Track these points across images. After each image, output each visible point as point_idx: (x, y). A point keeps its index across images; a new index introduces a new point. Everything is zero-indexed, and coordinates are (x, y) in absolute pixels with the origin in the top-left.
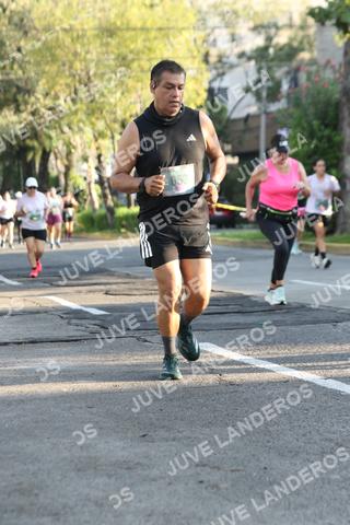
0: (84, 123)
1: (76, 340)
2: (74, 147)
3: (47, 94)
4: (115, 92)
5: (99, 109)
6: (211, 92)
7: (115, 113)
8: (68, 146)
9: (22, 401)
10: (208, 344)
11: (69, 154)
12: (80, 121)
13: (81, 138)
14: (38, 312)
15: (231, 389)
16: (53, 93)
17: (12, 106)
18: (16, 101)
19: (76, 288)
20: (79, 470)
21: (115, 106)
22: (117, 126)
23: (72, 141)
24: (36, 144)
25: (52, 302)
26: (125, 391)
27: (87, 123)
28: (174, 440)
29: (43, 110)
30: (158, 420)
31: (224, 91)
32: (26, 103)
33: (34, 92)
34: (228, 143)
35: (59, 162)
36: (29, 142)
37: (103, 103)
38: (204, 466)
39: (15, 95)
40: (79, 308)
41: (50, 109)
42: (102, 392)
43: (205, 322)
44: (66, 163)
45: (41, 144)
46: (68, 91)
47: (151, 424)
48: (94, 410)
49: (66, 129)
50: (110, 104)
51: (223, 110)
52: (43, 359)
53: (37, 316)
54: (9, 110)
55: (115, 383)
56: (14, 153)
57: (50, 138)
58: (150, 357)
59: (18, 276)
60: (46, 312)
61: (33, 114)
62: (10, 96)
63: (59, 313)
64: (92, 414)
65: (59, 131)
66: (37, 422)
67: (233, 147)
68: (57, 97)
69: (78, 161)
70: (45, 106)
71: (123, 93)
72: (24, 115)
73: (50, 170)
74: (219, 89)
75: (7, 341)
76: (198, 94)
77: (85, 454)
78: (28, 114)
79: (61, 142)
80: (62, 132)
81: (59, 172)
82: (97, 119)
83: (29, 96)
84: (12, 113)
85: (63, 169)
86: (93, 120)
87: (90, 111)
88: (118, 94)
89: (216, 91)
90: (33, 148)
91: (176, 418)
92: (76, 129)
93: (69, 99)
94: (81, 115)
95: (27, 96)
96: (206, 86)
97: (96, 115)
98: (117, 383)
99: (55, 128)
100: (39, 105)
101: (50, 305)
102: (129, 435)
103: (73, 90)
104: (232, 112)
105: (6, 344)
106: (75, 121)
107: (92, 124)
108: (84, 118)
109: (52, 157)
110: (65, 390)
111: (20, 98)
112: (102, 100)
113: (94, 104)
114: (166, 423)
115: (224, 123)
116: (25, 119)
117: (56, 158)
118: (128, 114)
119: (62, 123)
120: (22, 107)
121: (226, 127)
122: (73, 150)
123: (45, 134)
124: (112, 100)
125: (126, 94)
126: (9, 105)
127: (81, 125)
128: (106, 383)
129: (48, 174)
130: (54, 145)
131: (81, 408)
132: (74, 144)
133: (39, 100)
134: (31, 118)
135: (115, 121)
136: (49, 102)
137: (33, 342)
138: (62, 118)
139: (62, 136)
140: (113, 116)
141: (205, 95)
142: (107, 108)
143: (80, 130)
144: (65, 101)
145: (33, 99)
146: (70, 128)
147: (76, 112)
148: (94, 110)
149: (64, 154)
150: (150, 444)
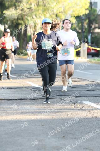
0: (41, 14)
1: (38, 99)
2: (37, 24)
3: (27, 3)
4: (54, 3)
5: (47, 9)
6: (91, 3)
7: (53, 11)
8: (35, 24)
9: (16, 122)
10: (88, 102)
11: (35, 26)
12: (40, 13)
13: (40, 20)
14: (22, 88)
15: (97, 119)
16: (29, 2)
17: (14, 7)
18: (15, 5)
19: (37, 79)
20: (39, 149)
21: (54, 8)
22: (54, 16)
23: (37, 22)
24: (22, 22)
25: (28, 84)
26: (56, 120)
27: (43, 15)
28: (75, 138)
29: (26, 9)
30: (69, 131)
31: (96, 3)
32: (19, 6)
33: (22, 2)
34: (97, 24)
35: (31, 29)
36: (20, 22)
37: (49, 7)
38: (87, 149)
39: (15, 3)
40: (38, 86)
41: (28, 9)
42: (47, 120)
43: (87, 93)
44: (34, 30)
45: (24, 22)
46: (35, 2)
47: (67, 132)
48: (44, 126)
49: (34, 17)
50: (52, 7)
51: (95, 11)
52: (24, 106)
53: (22, 89)
54: (13, 9)
55: (52, 116)
56: (14, 26)
57: (28, 20)
58: (66, 106)
59: (15, 73)
60: (26, 88)
61: (22, 10)
62: (13, 3)
63: (31, 88)
64: (43, 128)
65: (31, 17)
66: (22, 130)
67: (99, 25)
68: (31, 4)
69: (39, 29)
70: (26, 8)
71: (57, 3)
72: (18, 11)
73: (28, 33)
74: (94, 3)
75: (11, 99)
76: (86, 4)
77: (41, 143)
78: (20, 10)
79: (32, 22)
80: (33, 18)
81: (31, 34)
82: (47, 13)
83: (20, 3)
84: (14, 10)
85: (33, 32)
86: (45, 13)
87: (44, 10)
88: (55, 4)
89: (93, 3)
90: (21, 24)
91: (76, 130)
92: (38, 17)
93: (36, 5)
94: (40, 12)
95: (19, 3)
96: (89, 1)
97: (46, 12)
98: (53, 116)
99: (30, 16)
100: (24, 7)
101: (27, 85)
102: (58, 136)
103: (37, 2)
104: (99, 12)
105: (10, 100)
106: (38, 13)
107: (45, 15)
108: (41, 12)
109: (28, 28)
110: (33, 118)
111: (17, 4)
112: (49, 6)
113: (45, 7)
114: (72, 132)
115: (95, 16)
116: (19, 13)
117: (30, 28)
118: (58, 12)
119: (33, 14)
120: (17, 8)
121: (96, 18)
122: (37, 25)
123: (26, 18)
124: (52, 6)
125: (58, 4)
126: (12, 7)
127: (40, 15)
128: (49, 116)
129: (27, 34)
130: (30, 23)
131: (39, 125)
132: (37, 23)
133: (24, 5)
134: (21, 12)
135: (53, 14)
136: (28, 6)
137: (20, 99)
138: (33, 12)
139: (33, 19)
140: (52, 13)
141: (89, 5)
142: (50, 9)
143: (40, 17)
144: (34, 6)
145: (22, 5)
146: (36, 16)
147: (38, 10)
148: (46, 10)
149: (33, 27)
150: (66, 140)
